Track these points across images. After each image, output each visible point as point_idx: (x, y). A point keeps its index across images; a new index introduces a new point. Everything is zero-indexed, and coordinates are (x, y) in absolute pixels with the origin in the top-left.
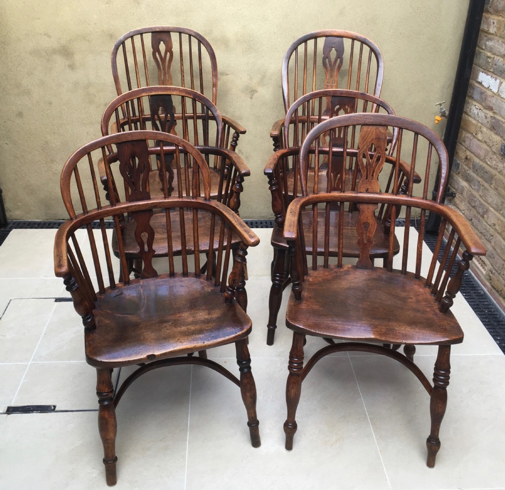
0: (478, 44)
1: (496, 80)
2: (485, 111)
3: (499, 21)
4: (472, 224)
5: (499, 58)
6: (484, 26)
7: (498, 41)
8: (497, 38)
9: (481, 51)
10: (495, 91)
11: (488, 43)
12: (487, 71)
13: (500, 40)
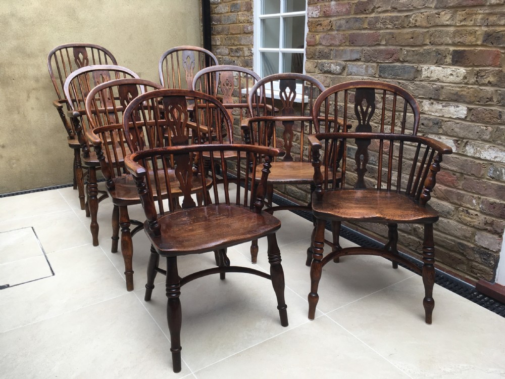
3: (221, 38)
5: (225, 56)
6: (213, 43)
7: (223, 48)
8: (222, 46)
11: (217, 51)
13: (224, 47)
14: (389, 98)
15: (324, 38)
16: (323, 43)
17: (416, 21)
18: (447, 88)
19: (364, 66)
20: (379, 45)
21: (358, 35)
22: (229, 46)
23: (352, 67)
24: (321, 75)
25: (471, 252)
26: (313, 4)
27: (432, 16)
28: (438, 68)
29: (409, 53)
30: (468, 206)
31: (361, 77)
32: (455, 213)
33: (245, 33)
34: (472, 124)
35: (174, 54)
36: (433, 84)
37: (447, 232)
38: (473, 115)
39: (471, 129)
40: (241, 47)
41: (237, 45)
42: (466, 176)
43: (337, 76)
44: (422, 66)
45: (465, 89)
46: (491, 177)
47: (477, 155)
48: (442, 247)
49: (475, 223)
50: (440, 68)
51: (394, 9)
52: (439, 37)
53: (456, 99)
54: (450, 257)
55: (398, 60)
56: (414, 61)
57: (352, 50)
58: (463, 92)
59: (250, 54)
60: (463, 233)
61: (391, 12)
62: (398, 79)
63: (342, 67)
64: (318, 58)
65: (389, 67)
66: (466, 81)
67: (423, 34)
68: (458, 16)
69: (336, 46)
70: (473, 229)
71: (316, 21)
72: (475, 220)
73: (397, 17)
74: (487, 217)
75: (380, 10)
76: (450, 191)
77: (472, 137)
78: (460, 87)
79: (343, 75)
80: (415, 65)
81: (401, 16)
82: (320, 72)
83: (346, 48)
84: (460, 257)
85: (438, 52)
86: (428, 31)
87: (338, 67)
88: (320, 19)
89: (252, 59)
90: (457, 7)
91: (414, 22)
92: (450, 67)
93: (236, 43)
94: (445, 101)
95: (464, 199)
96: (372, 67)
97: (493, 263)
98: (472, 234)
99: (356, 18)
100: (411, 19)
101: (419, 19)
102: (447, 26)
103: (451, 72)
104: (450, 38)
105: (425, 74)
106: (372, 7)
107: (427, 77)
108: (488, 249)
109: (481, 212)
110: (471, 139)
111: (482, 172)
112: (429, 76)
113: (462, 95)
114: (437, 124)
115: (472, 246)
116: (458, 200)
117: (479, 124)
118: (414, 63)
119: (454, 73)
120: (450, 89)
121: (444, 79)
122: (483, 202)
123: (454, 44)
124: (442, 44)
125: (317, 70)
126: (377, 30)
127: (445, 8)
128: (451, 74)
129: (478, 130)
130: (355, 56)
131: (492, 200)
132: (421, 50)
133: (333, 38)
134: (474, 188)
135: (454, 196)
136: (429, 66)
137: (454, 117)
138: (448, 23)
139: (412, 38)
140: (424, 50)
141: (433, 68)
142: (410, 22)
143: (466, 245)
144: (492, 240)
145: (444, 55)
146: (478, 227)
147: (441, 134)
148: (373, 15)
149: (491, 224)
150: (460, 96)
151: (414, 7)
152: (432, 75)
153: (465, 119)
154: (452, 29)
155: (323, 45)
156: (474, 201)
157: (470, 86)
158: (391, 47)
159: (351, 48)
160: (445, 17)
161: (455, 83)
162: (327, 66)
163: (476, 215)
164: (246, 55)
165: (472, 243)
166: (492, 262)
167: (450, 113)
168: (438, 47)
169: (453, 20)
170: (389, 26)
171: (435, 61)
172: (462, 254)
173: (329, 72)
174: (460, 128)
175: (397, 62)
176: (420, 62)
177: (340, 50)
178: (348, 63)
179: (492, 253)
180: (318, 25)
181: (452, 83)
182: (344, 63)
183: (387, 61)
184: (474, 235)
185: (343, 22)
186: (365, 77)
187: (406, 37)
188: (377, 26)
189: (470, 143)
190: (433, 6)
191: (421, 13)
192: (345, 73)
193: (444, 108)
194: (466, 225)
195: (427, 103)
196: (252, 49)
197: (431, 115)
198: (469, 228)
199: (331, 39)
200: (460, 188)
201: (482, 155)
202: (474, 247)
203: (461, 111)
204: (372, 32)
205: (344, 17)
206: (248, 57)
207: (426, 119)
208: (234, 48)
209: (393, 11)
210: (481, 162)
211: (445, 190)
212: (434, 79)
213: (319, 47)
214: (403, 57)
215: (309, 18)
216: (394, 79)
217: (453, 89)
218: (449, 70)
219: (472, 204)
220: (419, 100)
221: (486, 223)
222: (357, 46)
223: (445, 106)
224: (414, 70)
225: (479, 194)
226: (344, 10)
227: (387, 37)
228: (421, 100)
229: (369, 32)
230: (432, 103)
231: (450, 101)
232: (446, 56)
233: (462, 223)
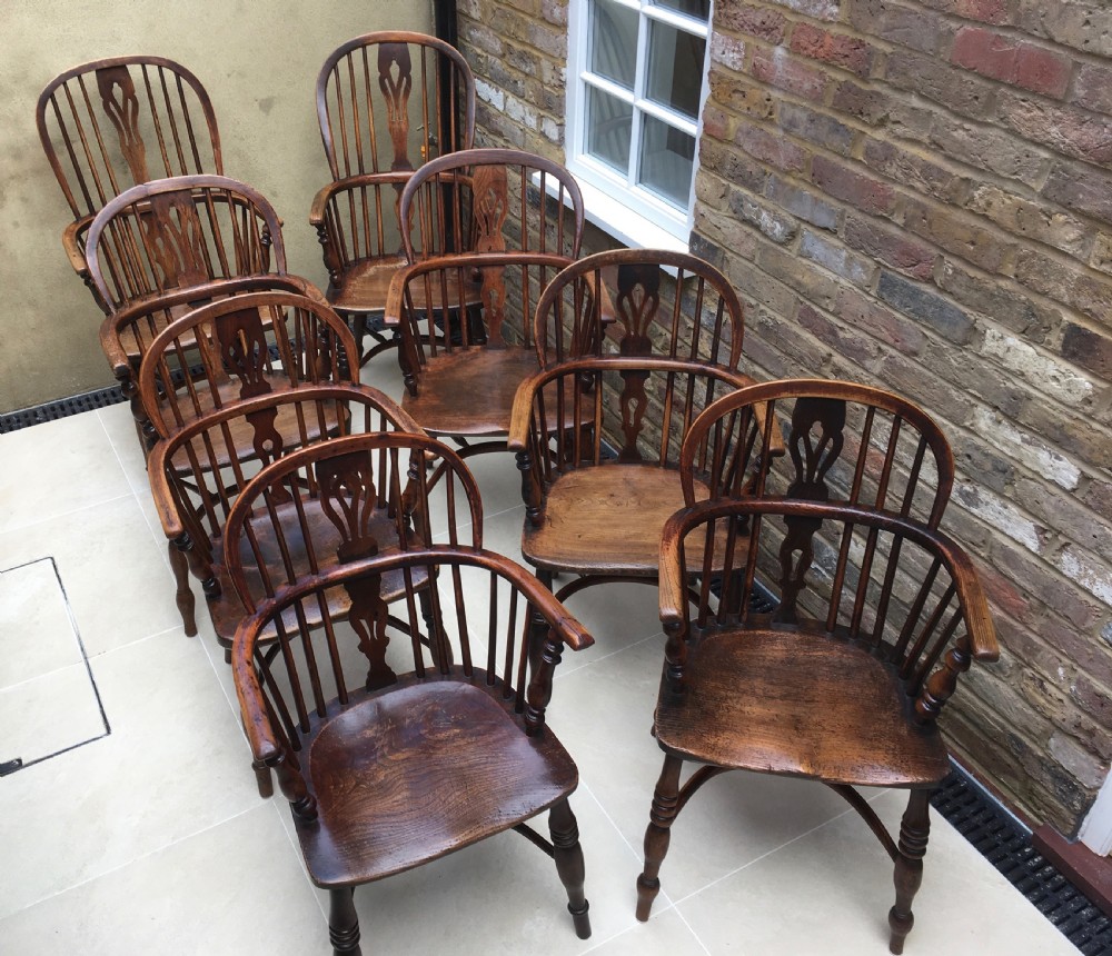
0: (459, 33)
1: (497, 91)
2: (491, 136)
3: (483, 3)
4: (511, 302)
5: (494, 58)
6: (461, 6)
7: (488, 33)
8: (485, 27)
9: (466, 44)
10: (501, 108)
11: (472, 33)
12: (481, 76)
13: (491, 32)
14: (898, 360)
15: (748, 133)
16: (748, 147)
17: (989, 204)
18: (1040, 404)
19: (844, 254)
20: (887, 220)
21: (836, 170)
22: (502, 34)
23: (813, 241)
24: (735, 222)
25: (1036, 765)
26: (726, 28)
27: (1033, 212)
28: (1026, 348)
29: (959, 278)
30: (1046, 674)
31: (835, 276)
32: (1014, 672)
33: (543, 19)
34: (1088, 513)
35: (357, 54)
36: (1008, 379)
37: (990, 702)
38: (1090, 492)
39: (1079, 520)
40: (535, 53)
41: (523, 43)
42: (1051, 613)
43: (774, 245)
44: (987, 322)
45: (1083, 427)
46: (1106, 640)
47: (1085, 583)
48: (976, 725)
49: (1054, 716)
50: (1030, 350)
51: (936, 146)
52: (1040, 272)
53: (1059, 439)
54: (989, 751)
55: (930, 281)
56: (968, 302)
57: (816, 201)
58: (1075, 432)
59: (557, 83)
60: (1025, 721)
61: (927, 148)
62: (924, 326)
63: (787, 231)
64: (729, 176)
65: (906, 286)
66: (1088, 409)
67: (1001, 246)
68: (1098, 243)
69: (777, 168)
70: (1047, 723)
71: (731, 82)
72: (1054, 709)
73: (940, 170)
74: (1084, 717)
75: (899, 130)
76: (1011, 627)
77: (1079, 538)
78: (1071, 417)
79: (790, 251)
80: (971, 314)
81: (950, 174)
82: (732, 214)
83: (803, 186)
84: (1009, 761)
85: (1031, 311)
86: (1015, 246)
87: (778, 225)
88: (743, 79)
89: (561, 99)
90: (1098, 220)
91: (982, 203)
92: (1055, 358)
93: (522, 36)
94: (1031, 430)
95: (1039, 657)
96: (863, 265)
97: (1078, 806)
98: (1045, 732)
99: (835, 122)
100: (976, 195)
101: (996, 202)
102: (1065, 254)
103: (1056, 373)
104: (1067, 289)
105: (990, 346)
106: (881, 115)
107: (996, 355)
108: (1074, 776)
109: (1072, 700)
110: (1079, 544)
111: (1090, 624)
112: (1000, 354)
113: (1074, 437)
114: (1004, 472)
115: (1040, 754)
116: (1024, 650)
117: (1103, 521)
118: (968, 306)
119: (1063, 380)
120: (1046, 411)
121: (1037, 380)
122: (1079, 682)
123: (1073, 308)
124: (1044, 294)
125: (725, 205)
126: (886, 178)
127: (1067, 207)
128: (1055, 378)
129: (1097, 533)
130: (825, 220)
131: (1100, 687)
132: (991, 285)
133: (772, 145)
134: (1064, 644)
135: (1018, 641)
136: (1004, 331)
137: (1048, 477)
138: (1068, 248)
139: (973, 243)
140: (998, 287)
141: (1013, 340)
142: (972, 199)
143: (1027, 747)
144: (1085, 765)
145: (1046, 324)
146: (1058, 725)
147: (1009, 499)
148: (880, 135)
149: (1091, 733)
150: (1069, 438)
151: (988, 167)
152: (1009, 357)
153: (1071, 493)
154: (1076, 270)
155: (746, 153)
156: (1061, 671)
157: (1096, 426)
158: (915, 241)
159: (816, 194)
160: (1066, 232)
161: (1061, 402)
162: (751, 210)
163: (1061, 700)
164: (546, 80)
165: (1042, 749)
166: (1075, 803)
167: (1038, 464)
168: (1036, 300)
169: (1082, 247)
170: (918, 185)
171: (1022, 328)
172: (1016, 759)
173: (757, 227)
174: (1056, 507)
175: (927, 282)
176: (982, 310)
177: (787, 184)
178: (803, 226)
179: (1080, 787)
180: (735, 91)
181: (1054, 399)
182: (793, 223)
183: (902, 271)
184: (1047, 735)
185: (802, 116)
186: (843, 281)
187: (959, 233)
188: (888, 170)
189: (1073, 549)
190: (1039, 186)
191: (1006, 192)
192: (795, 246)
193: (1026, 446)
194: (1033, 707)
195: (987, 415)
196: (563, 70)
197: (991, 444)
198: (1039, 718)
199: (766, 144)
200: (1035, 629)
201: (1095, 587)
202: (1043, 758)
203: (1067, 472)
204: (873, 178)
205: (804, 104)
206: (551, 87)
207: (977, 448)
208: (516, 46)
209: (934, 150)
210: (1092, 602)
211: (999, 618)
212: (1013, 368)
213: (734, 152)
214: (943, 278)
215: (713, 60)
216: (915, 320)
217: (1055, 413)
218: (1054, 365)
219: (1055, 675)
220: (968, 397)
221: (1078, 726)
222: (831, 196)
223: (1029, 443)
224: (967, 325)
225: (1075, 661)
226: (807, 86)
227: (910, 210)
228: (973, 401)
229: (866, 174)
230: (1000, 422)
231: (1042, 436)
232: (1049, 329)
233: (1026, 700)
